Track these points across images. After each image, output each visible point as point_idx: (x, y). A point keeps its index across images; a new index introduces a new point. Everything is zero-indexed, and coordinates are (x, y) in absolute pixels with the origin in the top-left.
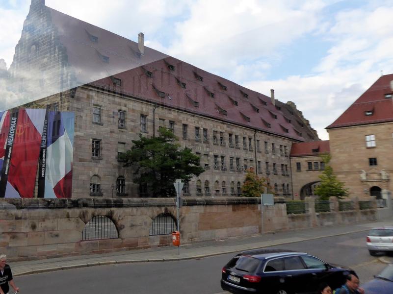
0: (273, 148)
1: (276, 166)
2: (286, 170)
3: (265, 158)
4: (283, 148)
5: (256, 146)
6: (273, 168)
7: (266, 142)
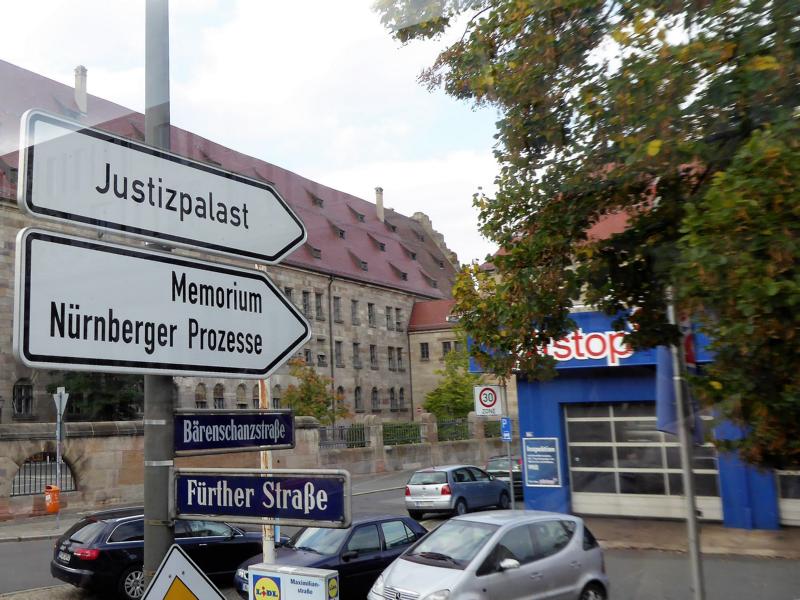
0: (371, 315)
1: (377, 350)
2: (400, 359)
3: (351, 335)
4: (393, 313)
5: (332, 311)
6: (369, 355)
7: (354, 302)
